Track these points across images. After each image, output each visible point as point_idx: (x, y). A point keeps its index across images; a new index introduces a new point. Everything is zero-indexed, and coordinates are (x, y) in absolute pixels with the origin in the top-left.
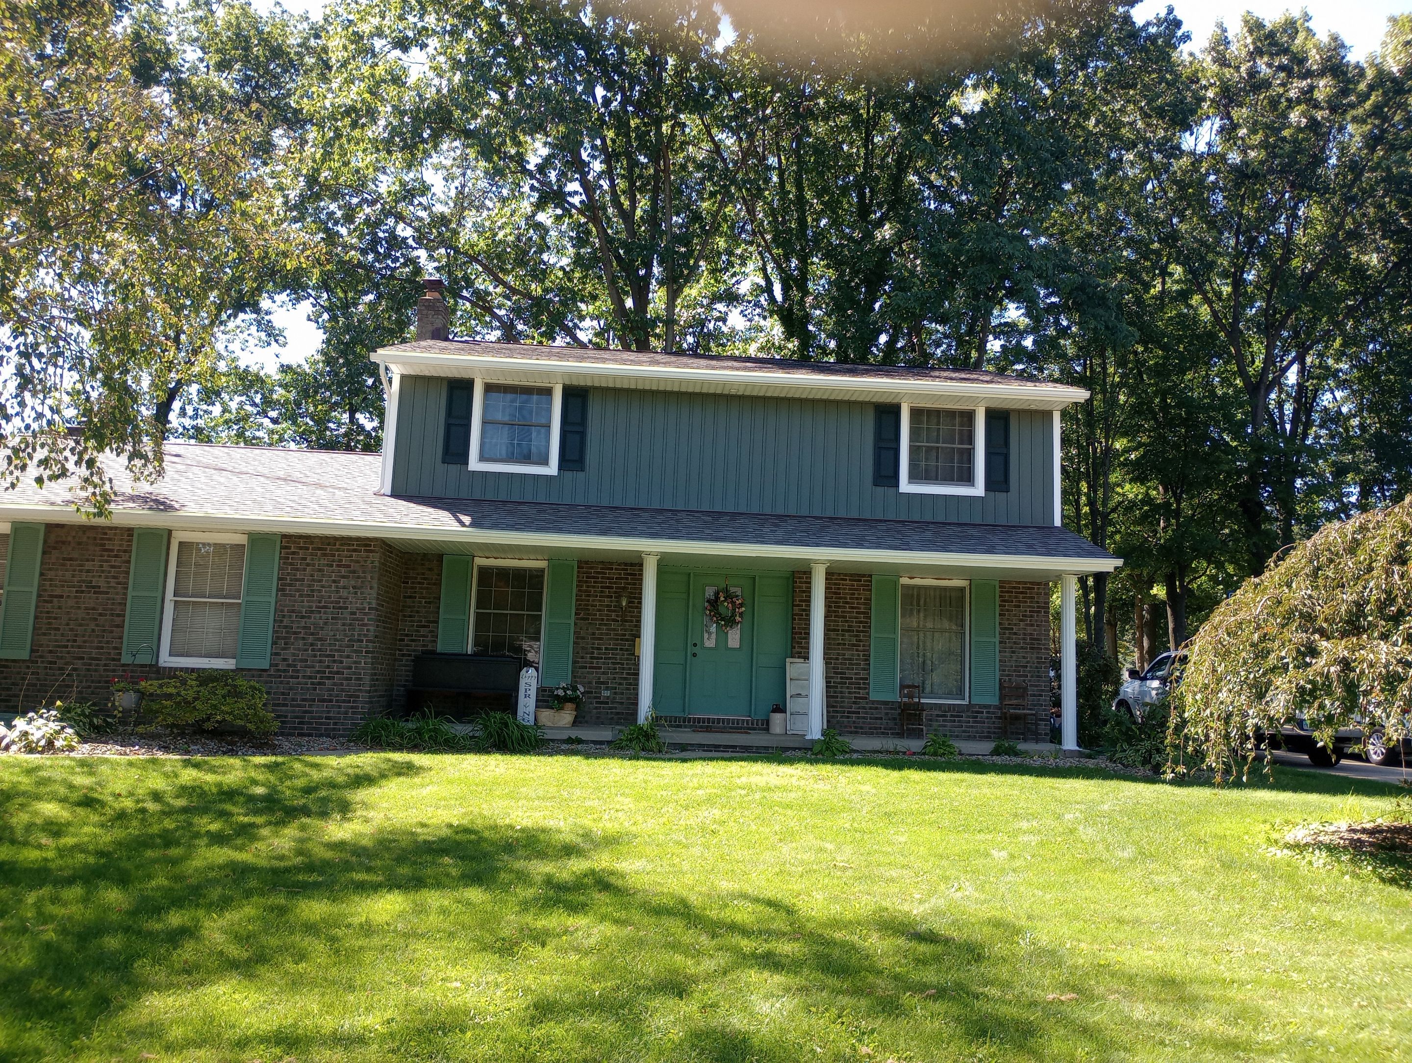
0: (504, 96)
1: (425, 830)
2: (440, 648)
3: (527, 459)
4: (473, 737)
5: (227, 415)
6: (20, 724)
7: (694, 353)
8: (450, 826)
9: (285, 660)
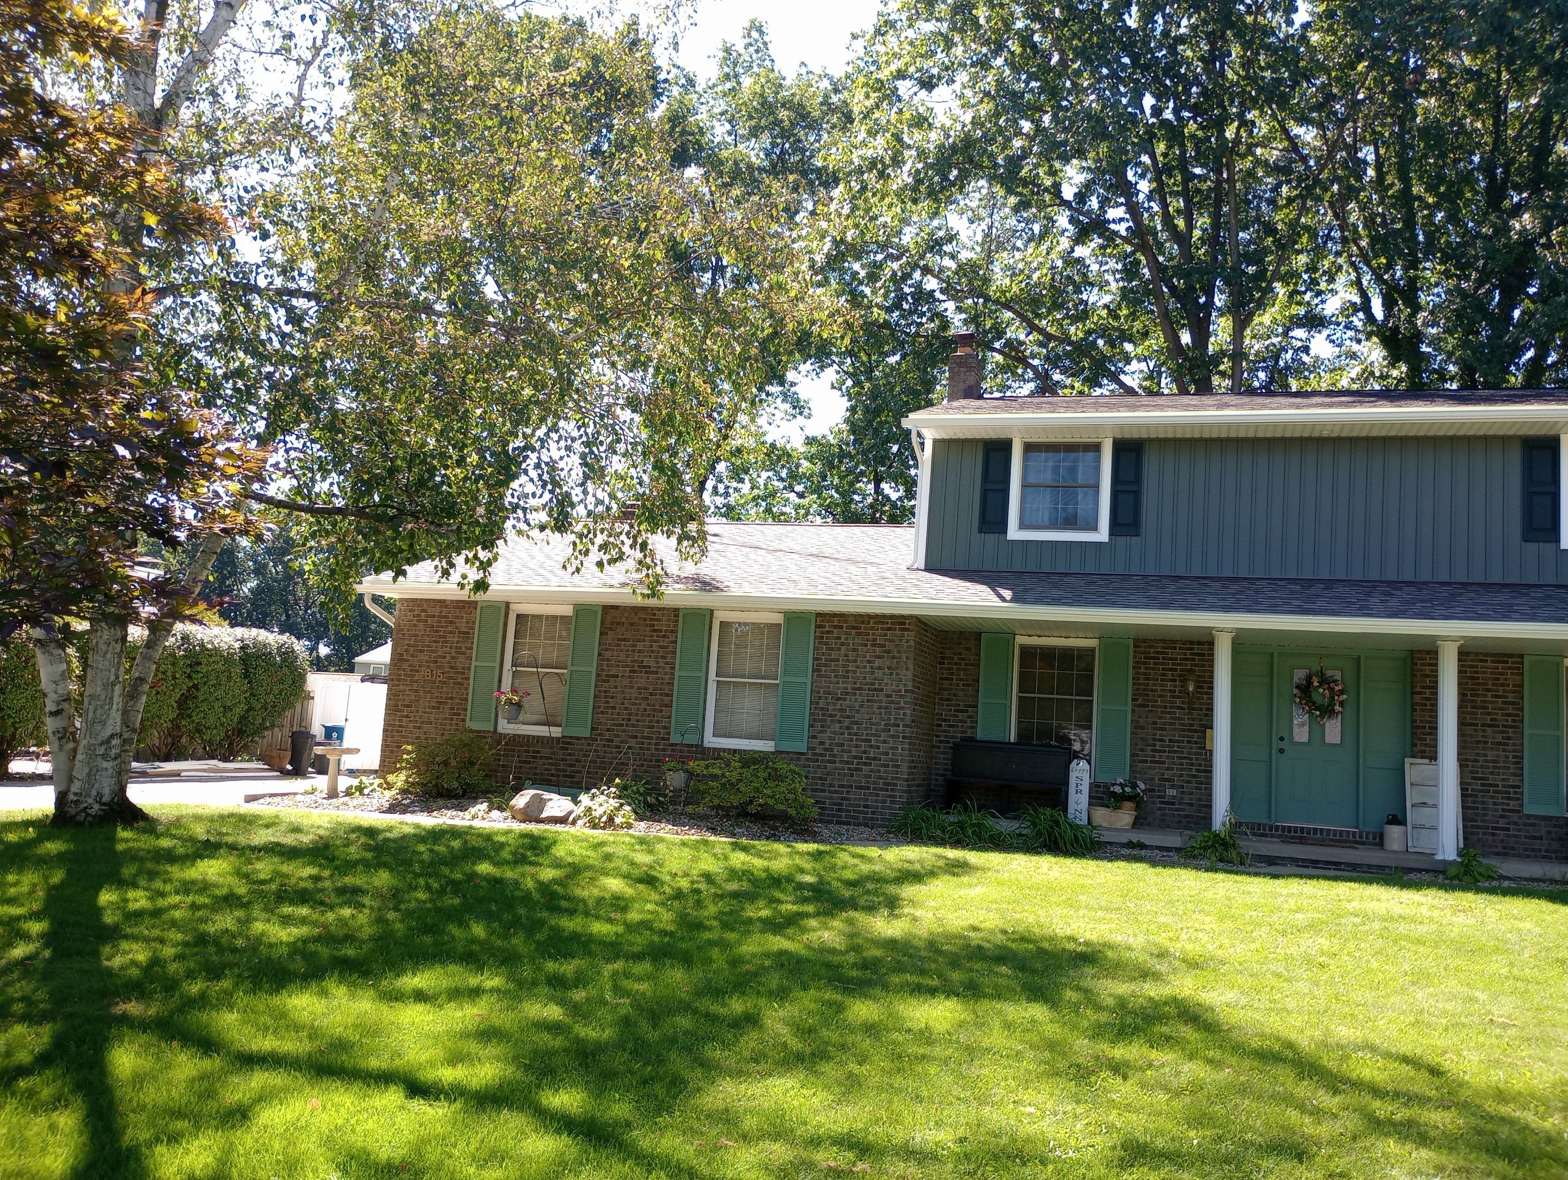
0: (1037, 123)
1: (979, 935)
2: (979, 736)
3: (1070, 523)
4: (1021, 835)
5: (756, 492)
6: (584, 798)
7: (1267, 391)
8: (1004, 932)
9: (821, 743)
